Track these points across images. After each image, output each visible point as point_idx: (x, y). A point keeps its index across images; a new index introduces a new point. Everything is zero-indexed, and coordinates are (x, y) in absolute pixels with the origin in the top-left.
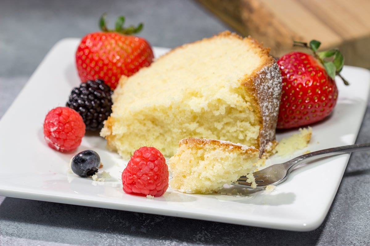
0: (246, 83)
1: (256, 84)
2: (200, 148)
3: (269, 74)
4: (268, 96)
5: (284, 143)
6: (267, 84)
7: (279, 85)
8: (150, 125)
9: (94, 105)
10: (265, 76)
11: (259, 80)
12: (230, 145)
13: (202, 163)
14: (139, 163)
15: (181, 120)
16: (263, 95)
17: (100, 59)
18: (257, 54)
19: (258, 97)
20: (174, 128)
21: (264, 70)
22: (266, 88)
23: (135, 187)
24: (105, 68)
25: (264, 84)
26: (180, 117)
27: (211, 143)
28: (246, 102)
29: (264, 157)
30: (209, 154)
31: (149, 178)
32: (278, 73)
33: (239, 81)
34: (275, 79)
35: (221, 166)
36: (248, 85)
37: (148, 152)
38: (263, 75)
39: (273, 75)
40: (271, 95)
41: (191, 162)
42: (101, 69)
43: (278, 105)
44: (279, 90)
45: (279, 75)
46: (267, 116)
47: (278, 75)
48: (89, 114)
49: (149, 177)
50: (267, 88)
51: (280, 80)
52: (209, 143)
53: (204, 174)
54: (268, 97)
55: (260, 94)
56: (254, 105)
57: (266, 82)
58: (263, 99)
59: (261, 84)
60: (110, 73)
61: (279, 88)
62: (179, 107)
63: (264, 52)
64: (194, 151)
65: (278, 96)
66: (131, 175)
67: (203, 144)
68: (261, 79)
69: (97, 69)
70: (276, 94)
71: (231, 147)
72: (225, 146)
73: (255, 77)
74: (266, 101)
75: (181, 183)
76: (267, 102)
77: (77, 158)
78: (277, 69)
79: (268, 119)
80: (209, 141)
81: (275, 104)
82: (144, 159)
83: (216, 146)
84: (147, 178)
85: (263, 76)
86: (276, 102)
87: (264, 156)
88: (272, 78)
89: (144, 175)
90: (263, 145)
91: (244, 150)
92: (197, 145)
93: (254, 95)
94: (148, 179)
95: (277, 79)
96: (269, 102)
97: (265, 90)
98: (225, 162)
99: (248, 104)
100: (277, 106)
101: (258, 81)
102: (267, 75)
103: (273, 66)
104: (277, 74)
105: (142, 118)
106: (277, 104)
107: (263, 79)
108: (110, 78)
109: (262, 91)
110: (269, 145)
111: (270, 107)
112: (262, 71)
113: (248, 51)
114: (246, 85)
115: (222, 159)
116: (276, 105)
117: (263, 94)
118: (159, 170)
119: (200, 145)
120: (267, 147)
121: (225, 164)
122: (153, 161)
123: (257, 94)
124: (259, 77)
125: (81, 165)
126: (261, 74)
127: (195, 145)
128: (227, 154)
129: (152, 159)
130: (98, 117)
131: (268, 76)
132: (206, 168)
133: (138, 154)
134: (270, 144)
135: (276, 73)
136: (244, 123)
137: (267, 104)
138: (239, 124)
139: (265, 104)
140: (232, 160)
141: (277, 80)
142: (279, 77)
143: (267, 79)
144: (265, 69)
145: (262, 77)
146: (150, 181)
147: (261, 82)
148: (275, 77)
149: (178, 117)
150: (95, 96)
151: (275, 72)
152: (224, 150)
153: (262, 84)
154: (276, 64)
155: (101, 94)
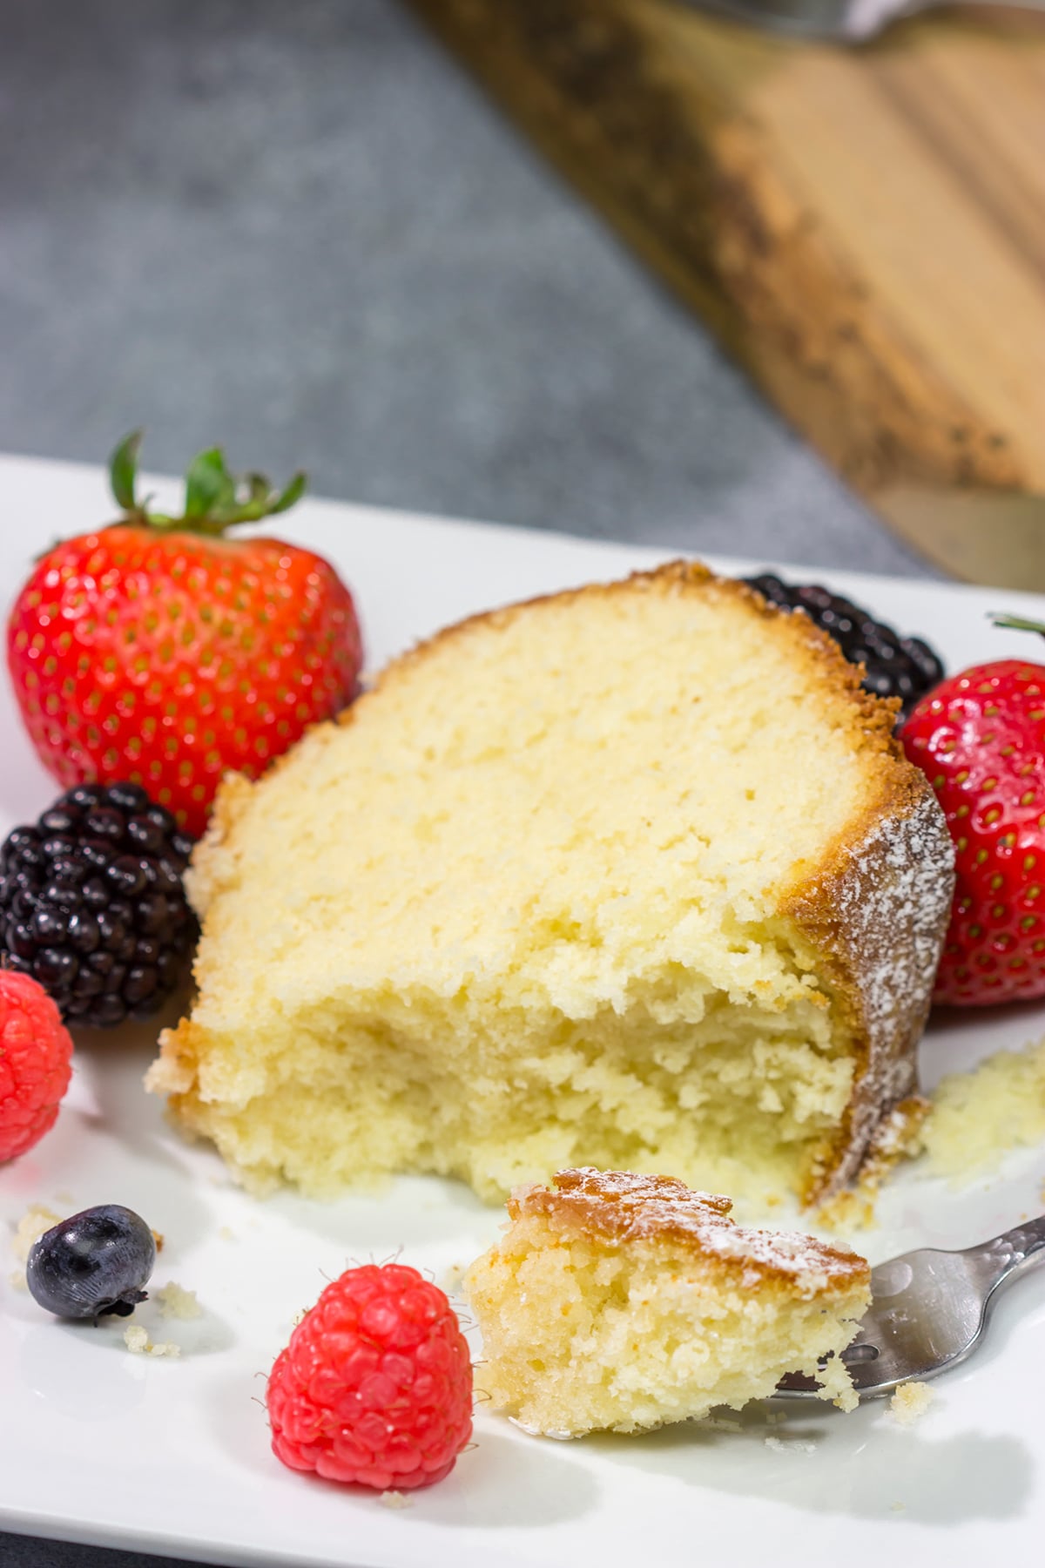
0: (799, 907)
1: (844, 906)
2: (611, 1252)
3: (900, 849)
4: (895, 935)
5: (959, 1108)
6: (891, 889)
7: (942, 881)
8: (363, 1049)
9: (107, 931)
10: (883, 858)
11: (858, 885)
12: (747, 1266)
13: (621, 1325)
14: (345, 1356)
15: (509, 1045)
16: (871, 941)
17: (125, 684)
18: (839, 732)
19: (849, 954)
20: (474, 1075)
21: (878, 835)
22: (886, 906)
23: (329, 1459)
24: (149, 725)
25: (878, 895)
26: (504, 1035)
27: (658, 1241)
28: (800, 974)
29: (871, 1182)
30: (649, 1285)
31: (390, 1429)
32: (939, 836)
33: (767, 893)
34: (927, 863)
35: (707, 1350)
36: (809, 913)
37: (382, 1305)
38: (874, 859)
39: (916, 849)
40: (905, 930)
41: (571, 1312)
42: (130, 728)
43: (936, 959)
44: (940, 899)
45: (941, 845)
46: (888, 1016)
47: (939, 843)
48: (85, 973)
49: (392, 1421)
50: (892, 906)
51: (947, 860)
52: (651, 1240)
53: (629, 1378)
54: (896, 939)
55: (861, 941)
56: (833, 982)
57: (887, 885)
58: (874, 957)
59: (864, 899)
60: (171, 745)
61: (940, 893)
62: (499, 996)
63: (870, 722)
64: (581, 1260)
65: (934, 926)
66: (309, 1407)
67: (624, 1236)
68: (865, 879)
69: (111, 725)
70: (927, 919)
71: (752, 1276)
72: (724, 1265)
73: (840, 876)
74: (884, 961)
75: (525, 1391)
76: (888, 962)
77: (53, 1255)
78: (933, 825)
79: (889, 1025)
80: (650, 1229)
81: (923, 955)
82: (367, 1340)
83: (679, 1254)
84: (385, 1429)
85: (873, 863)
86: (928, 949)
87: (869, 1174)
88: (915, 858)
89: (370, 1415)
90: (865, 1130)
91: (807, 1291)
92: (597, 1237)
93: (835, 948)
94: (387, 1434)
95: (935, 862)
96: (896, 958)
97: (883, 919)
98: (725, 1340)
99: (808, 980)
100: (930, 963)
101: (852, 889)
102: (893, 853)
103: (916, 813)
104: (934, 842)
105: (329, 1024)
106: (931, 955)
107: (872, 876)
108: (171, 771)
109: (870, 924)
110: (894, 1127)
111: (900, 976)
112: (868, 841)
113: (797, 699)
114: (798, 915)
115: (709, 1322)
116: (924, 960)
117: (874, 936)
118: (436, 1386)
119: (611, 1238)
120: (883, 1134)
121: (724, 1348)
122: (408, 1351)
123: (847, 941)
124: (856, 871)
125: (74, 1286)
126: (865, 854)
127: (587, 1235)
128: (733, 1302)
129: (403, 1342)
130: (126, 980)
131: (898, 858)
132: (635, 1347)
133: (339, 1310)
134: (898, 1119)
135: (930, 838)
136: (783, 1052)
137: (888, 972)
138: (761, 1052)
139: (881, 973)
140: (754, 1330)
141: (933, 866)
142: (941, 853)
143: (891, 868)
144: (882, 829)
145: (869, 865)
146: (395, 1440)
147: (868, 887)
148: (927, 853)
149: (494, 1035)
150: (111, 887)
151: (927, 834)
152: (719, 1281)
153: (870, 895)
154: (930, 802)
155: (136, 871)
